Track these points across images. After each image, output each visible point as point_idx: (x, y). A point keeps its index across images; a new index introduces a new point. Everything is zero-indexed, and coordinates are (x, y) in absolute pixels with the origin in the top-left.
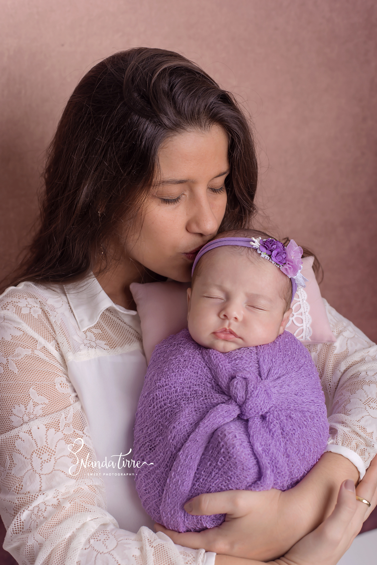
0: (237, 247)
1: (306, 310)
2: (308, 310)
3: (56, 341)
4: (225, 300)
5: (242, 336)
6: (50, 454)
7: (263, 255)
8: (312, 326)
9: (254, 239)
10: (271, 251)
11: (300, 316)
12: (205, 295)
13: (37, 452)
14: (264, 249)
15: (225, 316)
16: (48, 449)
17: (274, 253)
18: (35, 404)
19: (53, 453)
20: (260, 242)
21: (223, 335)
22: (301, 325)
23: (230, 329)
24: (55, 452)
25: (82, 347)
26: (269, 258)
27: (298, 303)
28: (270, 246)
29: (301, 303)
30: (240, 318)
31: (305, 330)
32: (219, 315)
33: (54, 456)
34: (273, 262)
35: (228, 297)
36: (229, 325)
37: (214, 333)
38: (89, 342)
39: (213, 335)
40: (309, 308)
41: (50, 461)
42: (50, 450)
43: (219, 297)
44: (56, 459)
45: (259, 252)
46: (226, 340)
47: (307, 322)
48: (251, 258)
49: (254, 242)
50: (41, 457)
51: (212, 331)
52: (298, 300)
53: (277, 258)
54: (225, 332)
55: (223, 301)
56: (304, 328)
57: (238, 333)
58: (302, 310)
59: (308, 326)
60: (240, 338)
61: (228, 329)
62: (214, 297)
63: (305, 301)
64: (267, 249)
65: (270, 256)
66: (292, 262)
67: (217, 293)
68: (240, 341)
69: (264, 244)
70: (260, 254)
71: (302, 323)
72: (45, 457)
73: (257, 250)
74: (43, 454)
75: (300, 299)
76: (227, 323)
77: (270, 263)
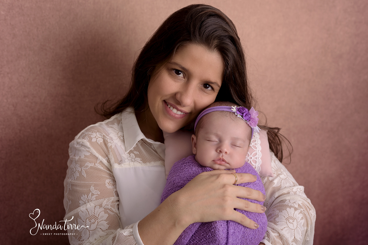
0: (223, 112)
1: (259, 157)
2: (261, 157)
3: (108, 157)
4: (219, 142)
5: (229, 163)
6: (95, 219)
7: (239, 116)
8: (261, 166)
9: (233, 107)
10: (243, 114)
11: (255, 159)
12: (208, 139)
13: (89, 218)
14: (239, 112)
15: (220, 151)
16: (94, 217)
17: (244, 114)
18: (93, 195)
19: (97, 219)
20: (236, 109)
21: (219, 162)
22: (255, 164)
23: (223, 159)
24: (98, 218)
25: (126, 160)
26: (242, 117)
27: (256, 152)
28: (242, 111)
29: (257, 152)
30: (228, 152)
31: (257, 167)
32: (216, 151)
33: (97, 221)
34: (244, 120)
35: (221, 141)
36: (222, 156)
37: (214, 161)
38: (131, 159)
39: (213, 162)
40: (261, 155)
41: (95, 223)
42: (95, 217)
43: (215, 141)
44: (98, 222)
45: (236, 114)
46: (220, 165)
47: (259, 163)
48: (232, 117)
49: (233, 109)
50: (91, 221)
51: (213, 160)
52: (256, 150)
53: (246, 117)
54: (220, 160)
55: (218, 143)
56: (257, 166)
57: (227, 161)
58: (257, 156)
59: (259, 165)
60: (228, 163)
61: (222, 158)
62: (213, 140)
63: (259, 151)
64: (240, 113)
65: (242, 116)
66: (254, 119)
67: (214, 138)
68: (228, 165)
69: (239, 110)
70: (237, 115)
71: (256, 163)
72: (93, 221)
73: (235, 113)
74: (92, 219)
75: (257, 150)
76: (221, 155)
77: (242, 120)
